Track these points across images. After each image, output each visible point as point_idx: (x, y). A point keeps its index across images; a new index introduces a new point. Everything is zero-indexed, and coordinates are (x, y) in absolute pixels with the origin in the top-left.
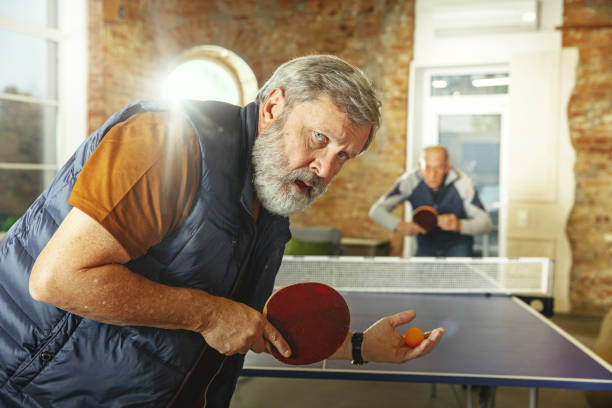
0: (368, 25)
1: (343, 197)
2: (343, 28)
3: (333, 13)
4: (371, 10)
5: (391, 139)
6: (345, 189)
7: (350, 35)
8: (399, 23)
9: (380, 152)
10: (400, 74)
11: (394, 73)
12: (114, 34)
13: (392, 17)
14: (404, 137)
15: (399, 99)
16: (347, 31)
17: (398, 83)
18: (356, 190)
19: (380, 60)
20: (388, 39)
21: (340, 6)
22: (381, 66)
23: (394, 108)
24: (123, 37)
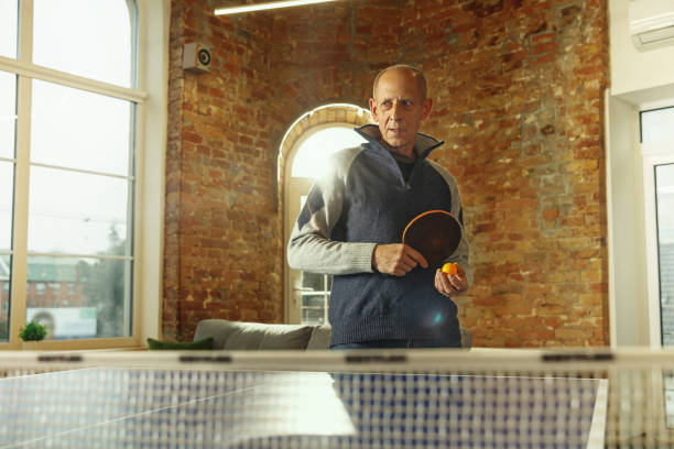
0: (540, 48)
1: (515, 290)
2: (507, 58)
3: (493, 42)
4: (544, 26)
5: (580, 202)
6: (519, 278)
7: (517, 66)
8: (583, 39)
9: (564, 222)
10: (589, 108)
11: (580, 107)
12: (202, 89)
13: (572, 31)
14: (601, 198)
15: (588, 143)
16: (512, 61)
17: (586, 120)
18: (533, 278)
19: (559, 92)
20: (568, 62)
21: (502, 30)
22: (560, 100)
23: (582, 156)
24: (216, 92)
